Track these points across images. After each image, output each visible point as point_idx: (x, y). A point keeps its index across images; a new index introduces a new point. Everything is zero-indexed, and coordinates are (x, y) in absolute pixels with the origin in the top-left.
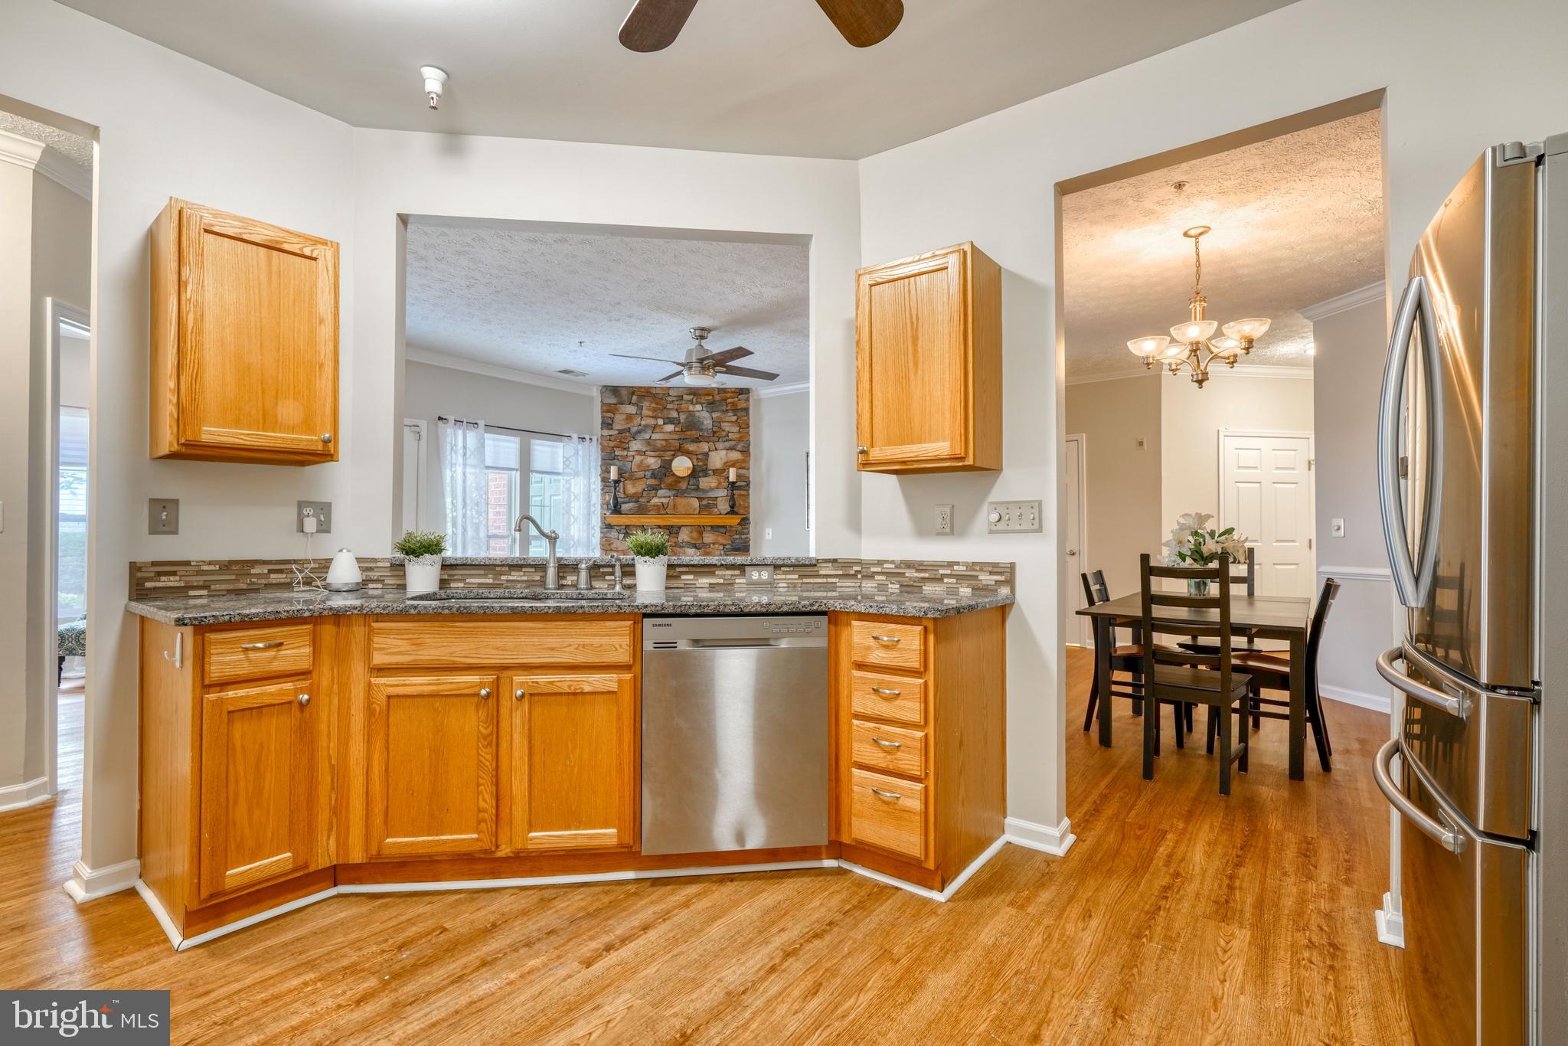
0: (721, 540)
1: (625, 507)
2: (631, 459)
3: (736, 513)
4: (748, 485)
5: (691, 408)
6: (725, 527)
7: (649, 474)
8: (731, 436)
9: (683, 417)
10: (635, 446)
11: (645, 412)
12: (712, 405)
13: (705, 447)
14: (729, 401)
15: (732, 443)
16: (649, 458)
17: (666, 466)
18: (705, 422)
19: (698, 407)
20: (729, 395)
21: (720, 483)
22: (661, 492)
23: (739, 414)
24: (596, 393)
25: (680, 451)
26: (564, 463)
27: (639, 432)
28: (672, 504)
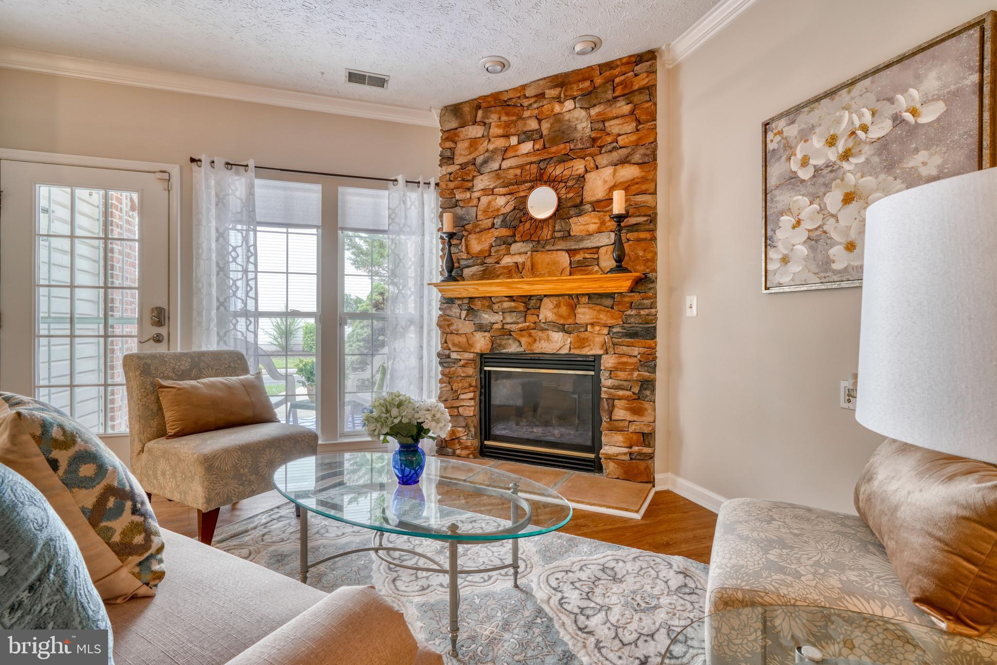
0: (604, 318)
1: (467, 272)
2: (475, 202)
3: (626, 270)
4: (652, 219)
5: (557, 108)
6: (611, 295)
7: (498, 221)
8: (622, 141)
9: (545, 126)
10: (481, 182)
11: (495, 131)
12: (589, 98)
13: (579, 166)
14: (617, 80)
15: (624, 152)
16: (498, 197)
17: (521, 207)
18: (579, 127)
19: (569, 104)
20: (616, 71)
21: (603, 223)
22: (515, 248)
23: (637, 99)
24: (434, 121)
25: (541, 179)
26: (389, 217)
27: (485, 162)
28: (528, 264)
